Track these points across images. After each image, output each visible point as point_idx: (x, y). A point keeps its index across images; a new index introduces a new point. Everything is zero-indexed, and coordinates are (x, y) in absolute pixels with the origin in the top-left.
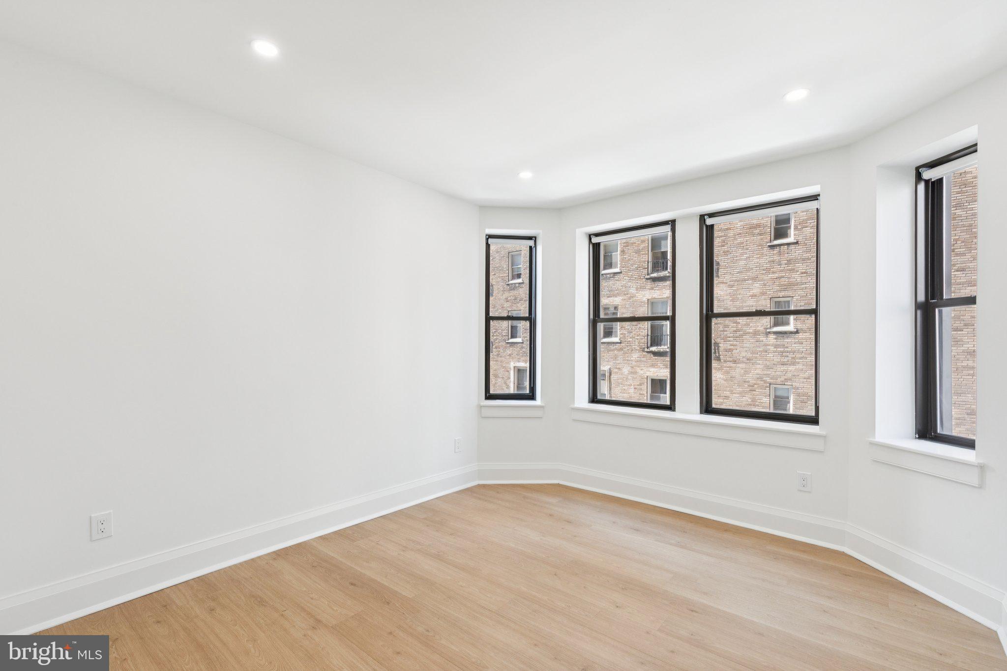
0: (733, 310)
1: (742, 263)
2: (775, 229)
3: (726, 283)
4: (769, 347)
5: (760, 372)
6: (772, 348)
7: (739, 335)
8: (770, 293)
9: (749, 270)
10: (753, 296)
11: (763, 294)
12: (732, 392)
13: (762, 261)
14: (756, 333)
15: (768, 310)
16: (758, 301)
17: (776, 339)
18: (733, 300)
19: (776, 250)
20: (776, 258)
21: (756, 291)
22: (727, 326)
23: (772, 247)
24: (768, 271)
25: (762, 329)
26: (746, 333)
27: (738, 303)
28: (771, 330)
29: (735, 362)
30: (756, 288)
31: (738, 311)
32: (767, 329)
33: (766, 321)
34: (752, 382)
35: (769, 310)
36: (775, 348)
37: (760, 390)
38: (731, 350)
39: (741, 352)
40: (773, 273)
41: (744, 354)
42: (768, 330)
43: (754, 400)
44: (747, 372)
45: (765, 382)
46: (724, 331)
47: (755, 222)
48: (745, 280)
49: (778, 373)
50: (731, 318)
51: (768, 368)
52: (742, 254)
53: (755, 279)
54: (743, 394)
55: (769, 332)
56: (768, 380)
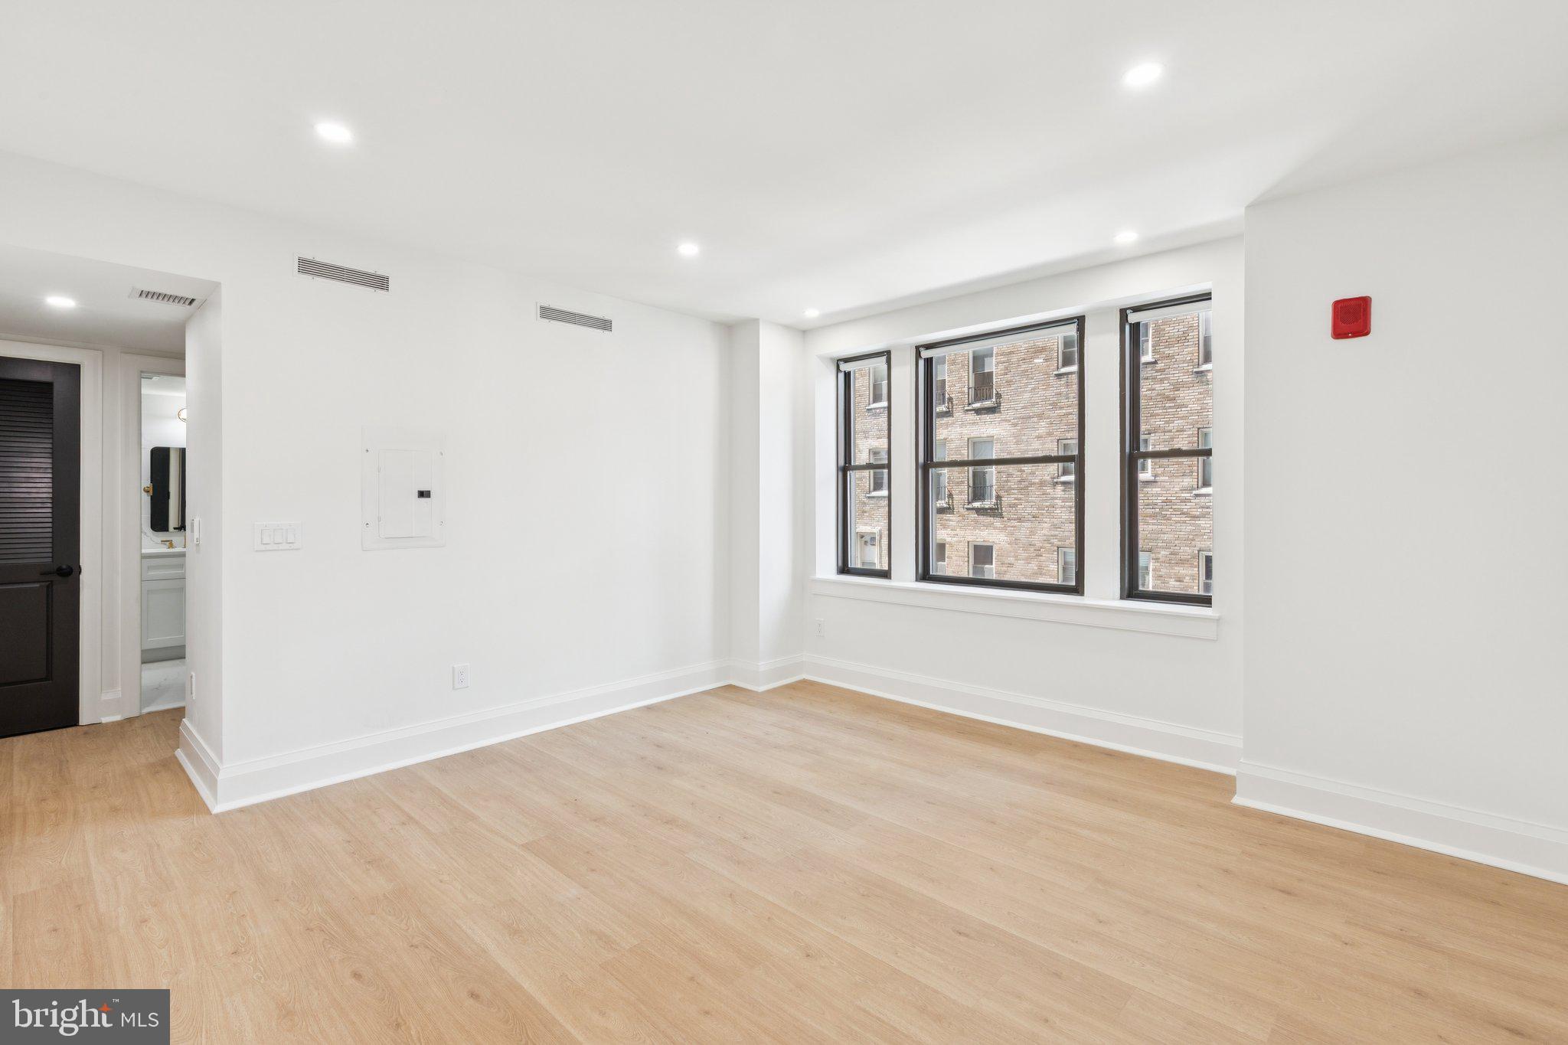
0: (1017, 455)
1: (1027, 395)
2: (1064, 353)
3: (1009, 421)
4: (1057, 501)
5: (1047, 533)
6: (1059, 502)
7: (1025, 487)
8: (1058, 434)
9: (1033, 405)
10: (1039, 437)
11: (1050, 434)
12: (1017, 558)
13: (1048, 393)
14: (1042, 484)
15: (1054, 454)
16: (1044, 444)
17: (1063, 491)
18: (1017, 443)
19: (1063, 381)
20: (1063, 390)
21: (1042, 431)
22: (1010, 475)
23: (1059, 376)
24: (1055, 405)
25: (1048, 478)
26: (1032, 484)
27: (1023, 447)
28: (1059, 480)
29: (1019, 520)
30: (1042, 427)
31: (1022, 456)
32: (1054, 478)
33: (1053, 468)
34: (1039, 544)
35: (1056, 454)
36: (1063, 502)
37: (1047, 555)
38: (1015, 505)
39: (1026, 509)
40: (1061, 408)
41: (1029, 510)
42: (1055, 480)
43: (1040, 567)
44: (1032, 533)
45: (1052, 544)
46: (1007, 481)
47: (1040, 344)
48: (1030, 417)
49: (1066, 534)
50: (1015, 466)
51: (1055, 527)
52: (1026, 385)
53: (1040, 416)
54: (1028, 560)
55: (1057, 483)
56: (1056, 542)
